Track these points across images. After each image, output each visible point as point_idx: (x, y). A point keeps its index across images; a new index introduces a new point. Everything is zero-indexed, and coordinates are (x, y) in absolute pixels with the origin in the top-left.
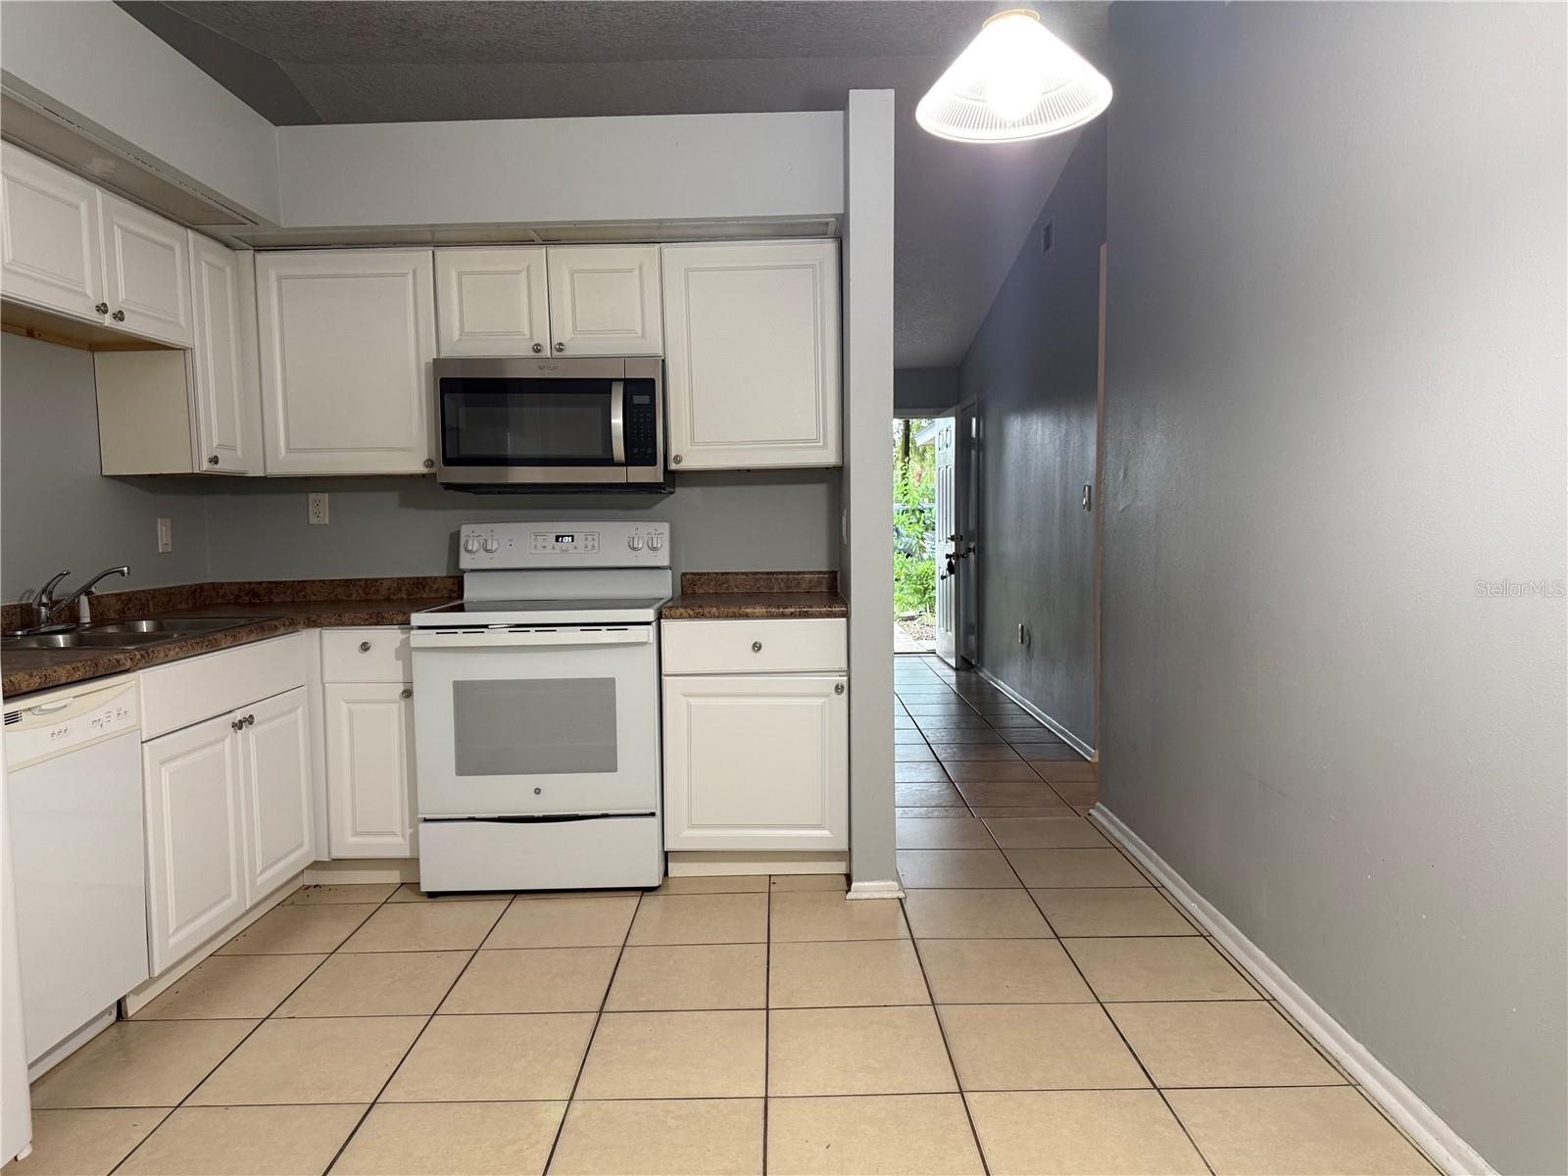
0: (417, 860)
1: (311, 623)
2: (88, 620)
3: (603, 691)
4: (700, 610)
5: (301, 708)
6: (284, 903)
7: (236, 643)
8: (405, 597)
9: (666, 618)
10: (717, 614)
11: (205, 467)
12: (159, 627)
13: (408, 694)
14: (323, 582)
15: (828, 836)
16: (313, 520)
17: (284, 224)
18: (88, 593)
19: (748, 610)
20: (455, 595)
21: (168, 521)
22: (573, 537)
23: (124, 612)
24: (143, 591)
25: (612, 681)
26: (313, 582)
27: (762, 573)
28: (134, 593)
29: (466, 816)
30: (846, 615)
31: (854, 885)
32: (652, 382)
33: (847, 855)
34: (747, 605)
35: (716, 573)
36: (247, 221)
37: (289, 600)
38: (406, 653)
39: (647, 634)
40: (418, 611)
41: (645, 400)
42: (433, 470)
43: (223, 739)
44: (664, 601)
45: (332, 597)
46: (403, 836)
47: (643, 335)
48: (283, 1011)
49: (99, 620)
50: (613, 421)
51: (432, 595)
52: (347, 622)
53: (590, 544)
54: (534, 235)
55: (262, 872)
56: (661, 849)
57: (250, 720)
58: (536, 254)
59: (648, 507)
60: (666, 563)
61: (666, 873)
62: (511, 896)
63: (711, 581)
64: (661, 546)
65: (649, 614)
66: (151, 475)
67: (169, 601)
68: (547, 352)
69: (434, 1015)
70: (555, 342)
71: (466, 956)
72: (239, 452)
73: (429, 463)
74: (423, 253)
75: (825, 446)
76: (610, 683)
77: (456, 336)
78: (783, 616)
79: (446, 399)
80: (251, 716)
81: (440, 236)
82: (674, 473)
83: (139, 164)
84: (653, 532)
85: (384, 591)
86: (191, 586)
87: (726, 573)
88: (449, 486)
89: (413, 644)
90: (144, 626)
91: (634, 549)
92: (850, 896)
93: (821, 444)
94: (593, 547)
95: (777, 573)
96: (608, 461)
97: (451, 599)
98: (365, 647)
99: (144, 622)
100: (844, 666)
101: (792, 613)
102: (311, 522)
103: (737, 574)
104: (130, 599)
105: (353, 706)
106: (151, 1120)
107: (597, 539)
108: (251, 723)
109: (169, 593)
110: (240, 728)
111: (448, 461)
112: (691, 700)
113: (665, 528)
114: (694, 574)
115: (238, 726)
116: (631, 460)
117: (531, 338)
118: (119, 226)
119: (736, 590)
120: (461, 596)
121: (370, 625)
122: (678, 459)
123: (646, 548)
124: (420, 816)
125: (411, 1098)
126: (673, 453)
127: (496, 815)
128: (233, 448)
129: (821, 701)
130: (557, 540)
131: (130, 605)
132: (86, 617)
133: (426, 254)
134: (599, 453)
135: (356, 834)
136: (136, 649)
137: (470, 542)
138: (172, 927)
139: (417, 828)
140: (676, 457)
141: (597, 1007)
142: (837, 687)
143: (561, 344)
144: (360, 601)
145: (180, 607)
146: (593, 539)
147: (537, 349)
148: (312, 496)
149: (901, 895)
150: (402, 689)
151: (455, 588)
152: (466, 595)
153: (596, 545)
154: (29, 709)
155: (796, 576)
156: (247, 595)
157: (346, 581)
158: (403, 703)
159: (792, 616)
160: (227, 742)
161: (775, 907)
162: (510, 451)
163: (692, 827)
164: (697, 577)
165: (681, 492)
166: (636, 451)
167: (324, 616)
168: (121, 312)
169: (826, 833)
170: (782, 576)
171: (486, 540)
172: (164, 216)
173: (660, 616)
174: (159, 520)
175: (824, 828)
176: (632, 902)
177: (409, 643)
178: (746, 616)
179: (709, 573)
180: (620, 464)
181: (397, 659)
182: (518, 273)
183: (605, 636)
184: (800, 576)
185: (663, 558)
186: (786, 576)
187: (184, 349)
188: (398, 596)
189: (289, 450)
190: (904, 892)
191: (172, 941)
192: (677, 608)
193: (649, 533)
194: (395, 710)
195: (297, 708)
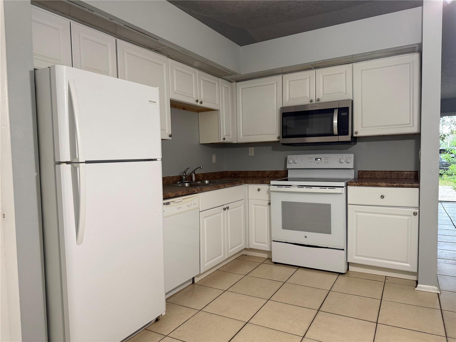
0: (271, 252)
1: (246, 183)
2: (194, 180)
3: (327, 208)
4: (362, 183)
5: (242, 206)
6: (237, 258)
7: (225, 187)
8: (272, 176)
9: (349, 185)
10: (367, 185)
11: (222, 141)
12: (210, 182)
13: (269, 204)
14: (252, 171)
15: (409, 266)
16: (250, 155)
17: (242, 74)
18: (194, 173)
19: (380, 184)
20: (286, 176)
21: (215, 155)
22: (321, 159)
23: (203, 178)
24: (208, 173)
25: (330, 205)
26: (249, 171)
27: (388, 171)
28: (206, 173)
29: (285, 241)
30: (418, 187)
31: (418, 285)
32: (348, 108)
33: (416, 274)
34: (379, 182)
35: (371, 171)
36: (232, 74)
37: (243, 176)
38: (269, 192)
39: (342, 190)
40: (273, 180)
41: (345, 114)
42: (279, 140)
43: (221, 212)
44: (350, 180)
45: (254, 175)
46: (268, 245)
47: (346, 93)
48: (230, 290)
49: (197, 180)
50: (334, 122)
51: (280, 176)
52: (255, 183)
53: (326, 161)
54: (311, 67)
55: (231, 249)
56: (346, 261)
57: (228, 208)
58: (312, 72)
59: (347, 149)
60: (352, 167)
61: (348, 269)
62: (298, 268)
63: (369, 173)
64: (350, 162)
65: (343, 184)
66: (211, 143)
67: (214, 176)
68: (314, 102)
69: (269, 300)
70: (317, 99)
71: (281, 284)
72: (231, 137)
73: (279, 138)
74: (279, 77)
75: (413, 126)
76: (329, 205)
77: (288, 100)
78: (393, 186)
79: (284, 118)
80: (228, 207)
81: (284, 71)
82: (356, 138)
83: (204, 62)
84: (348, 157)
85: (267, 174)
86: (220, 172)
87: (374, 171)
88: (284, 144)
89: (271, 190)
90: (207, 182)
91: (341, 162)
92: (416, 289)
93: (411, 125)
94: (327, 162)
95: (394, 171)
96: (332, 135)
97: (284, 177)
98: (259, 190)
99: (207, 181)
100: (418, 206)
101: (397, 186)
102: (249, 155)
103: (378, 171)
104: (205, 175)
105: (255, 206)
106: (193, 312)
107: (328, 159)
108: (228, 209)
109: (215, 173)
110: (225, 210)
111: (284, 137)
112: (357, 213)
113: (352, 156)
114: (362, 171)
115: (225, 209)
116: (340, 133)
117: (310, 98)
118: (202, 79)
119: (378, 177)
120: (287, 176)
121: (260, 184)
122: (356, 133)
123: (345, 162)
124: (272, 239)
125: (257, 324)
126: (355, 131)
127: (293, 242)
128: (229, 136)
129: (407, 218)
130: (316, 160)
131: (205, 176)
132: (194, 179)
133: (280, 77)
134: (329, 132)
135: (256, 242)
136: (199, 188)
137: (290, 160)
138: (206, 261)
139: (271, 243)
140: (356, 132)
141: (318, 309)
142: (414, 213)
143: (318, 99)
144: (261, 177)
145: (217, 177)
146: (327, 160)
147: (311, 101)
148: (250, 148)
149: (439, 292)
150: (268, 202)
151: (286, 174)
152: (289, 176)
153: (328, 161)
154: (173, 201)
155: (402, 173)
156: (233, 174)
157: (257, 171)
158: (268, 206)
159: (396, 186)
160: (222, 213)
161: (386, 288)
162: (307, 133)
163: (357, 255)
164: (364, 172)
165: (359, 144)
166: (341, 131)
167: (249, 181)
168: (202, 102)
169: (408, 265)
170: (396, 172)
171: (294, 160)
172: (213, 75)
173: (347, 185)
174: (213, 155)
175: (407, 263)
176: (335, 276)
177: (270, 189)
178: (379, 186)
179: (368, 171)
180: (336, 135)
181: (267, 193)
182: (307, 78)
183: (327, 190)
184: (403, 172)
185: (351, 166)
186: (397, 172)
187: (217, 110)
188: (271, 176)
189: (243, 136)
190: (440, 291)
191: (206, 265)
192: (353, 182)
193: (347, 158)
194: (266, 208)
195: (241, 206)
